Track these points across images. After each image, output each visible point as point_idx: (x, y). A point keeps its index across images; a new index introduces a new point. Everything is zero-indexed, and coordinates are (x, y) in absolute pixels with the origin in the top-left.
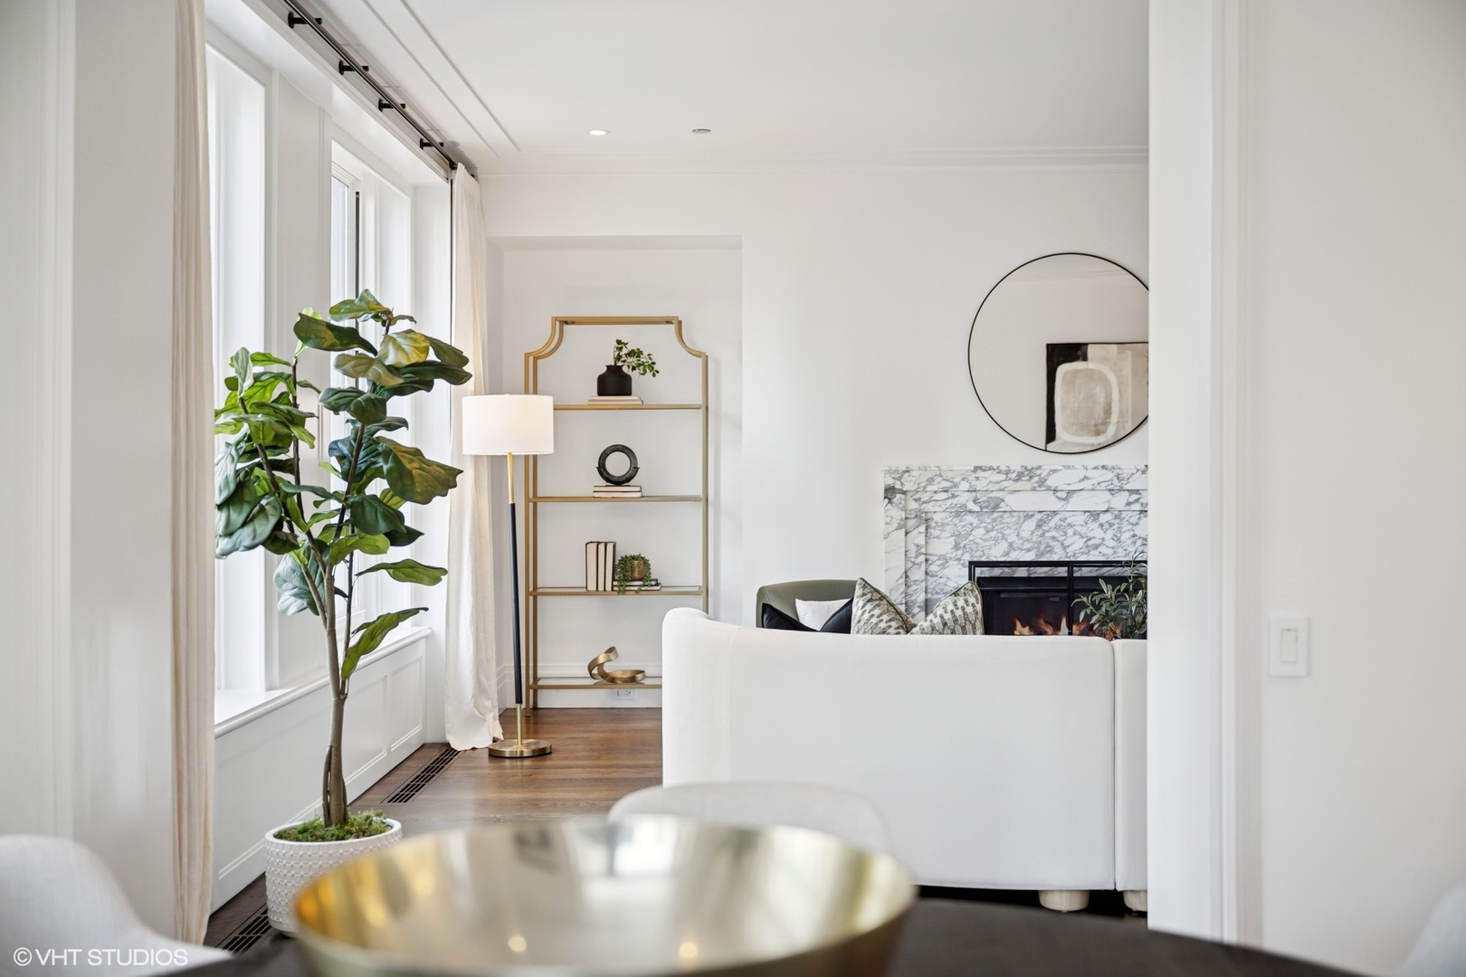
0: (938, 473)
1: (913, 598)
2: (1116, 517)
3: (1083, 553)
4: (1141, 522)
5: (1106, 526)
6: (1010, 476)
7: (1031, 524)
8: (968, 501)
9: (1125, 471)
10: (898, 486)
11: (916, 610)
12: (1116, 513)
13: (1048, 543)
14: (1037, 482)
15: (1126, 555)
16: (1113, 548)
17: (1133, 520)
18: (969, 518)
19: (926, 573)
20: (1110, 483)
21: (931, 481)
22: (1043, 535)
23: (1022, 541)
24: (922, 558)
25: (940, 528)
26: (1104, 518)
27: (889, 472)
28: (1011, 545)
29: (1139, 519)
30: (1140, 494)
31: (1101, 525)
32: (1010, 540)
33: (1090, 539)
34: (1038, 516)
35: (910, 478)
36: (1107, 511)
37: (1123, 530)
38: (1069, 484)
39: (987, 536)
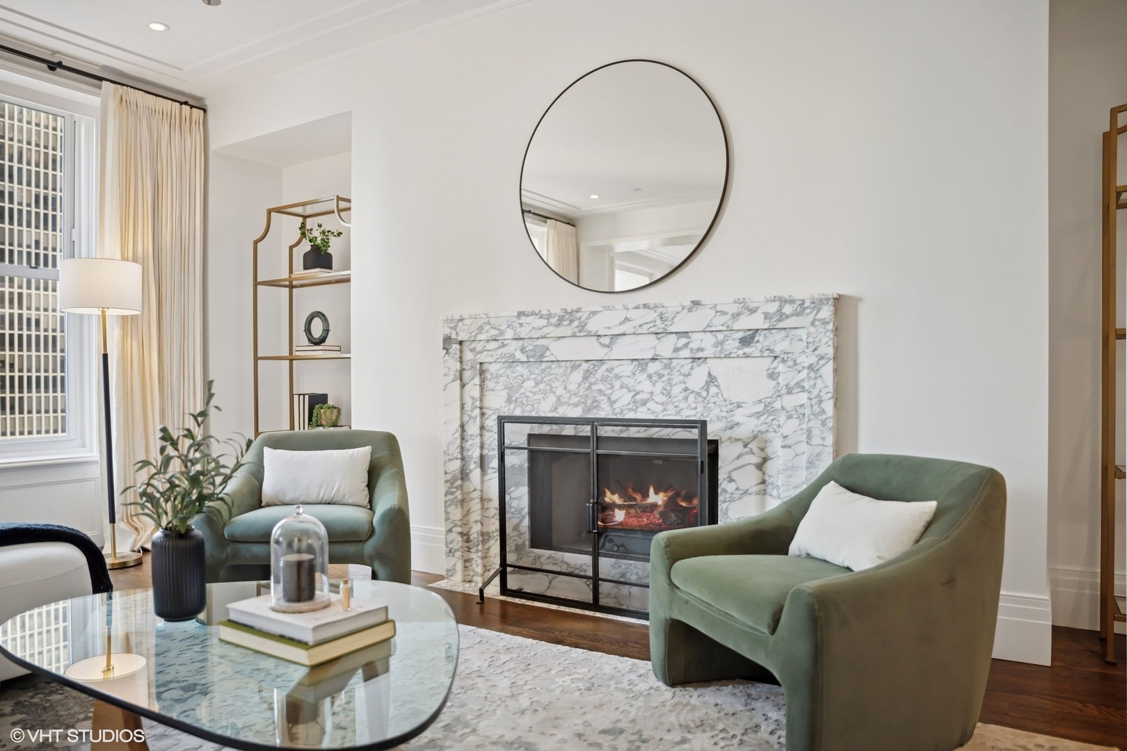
0: (487, 320)
1: (470, 453)
2: (666, 367)
3: (630, 410)
4: (694, 372)
5: (655, 378)
6: (551, 320)
7: (577, 376)
8: (516, 350)
9: (669, 309)
10: (454, 336)
11: (472, 466)
12: (666, 361)
13: (595, 397)
14: (577, 327)
16: (662, 404)
17: (685, 370)
18: (520, 369)
19: (482, 428)
20: (653, 324)
21: (481, 329)
22: (589, 388)
23: (568, 395)
24: (477, 411)
25: (495, 380)
26: (653, 367)
27: (446, 321)
28: (559, 398)
29: (692, 368)
30: (690, 338)
31: (650, 376)
32: (558, 393)
33: (638, 394)
34: (585, 366)
35: (464, 327)
36: (654, 359)
37: (673, 383)
38: (609, 328)
39: (536, 389)
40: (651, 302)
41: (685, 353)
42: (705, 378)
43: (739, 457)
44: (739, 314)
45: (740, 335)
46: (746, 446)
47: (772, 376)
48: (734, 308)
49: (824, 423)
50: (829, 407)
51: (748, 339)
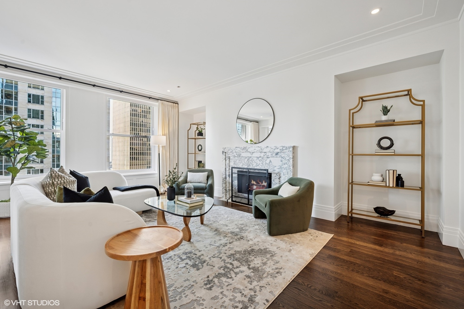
0: (230, 148)
1: (227, 174)
2: (262, 158)
3: (256, 167)
4: (267, 160)
5: (260, 161)
6: (242, 149)
7: (246, 160)
8: (235, 154)
9: (263, 148)
10: (224, 151)
11: (227, 176)
13: (249, 164)
14: (246, 150)
15: (264, 168)
16: (262, 166)
17: (266, 159)
18: (236, 158)
19: (229, 169)
20: (260, 150)
21: (229, 150)
22: (248, 162)
23: (245, 163)
24: (228, 166)
25: (232, 160)
26: (260, 158)
27: (223, 148)
28: (243, 164)
30: (266, 153)
31: (259, 160)
33: (257, 164)
34: (248, 158)
35: (226, 150)
37: (264, 162)
38: (252, 151)
39: (239, 162)
40: (259, 146)
41: (266, 156)
42: (269, 161)
43: (275, 176)
44: (275, 149)
45: (276, 153)
46: (276, 174)
47: (281, 161)
48: (274, 148)
49: (290, 171)
50: (291, 167)
51: (277, 154)
